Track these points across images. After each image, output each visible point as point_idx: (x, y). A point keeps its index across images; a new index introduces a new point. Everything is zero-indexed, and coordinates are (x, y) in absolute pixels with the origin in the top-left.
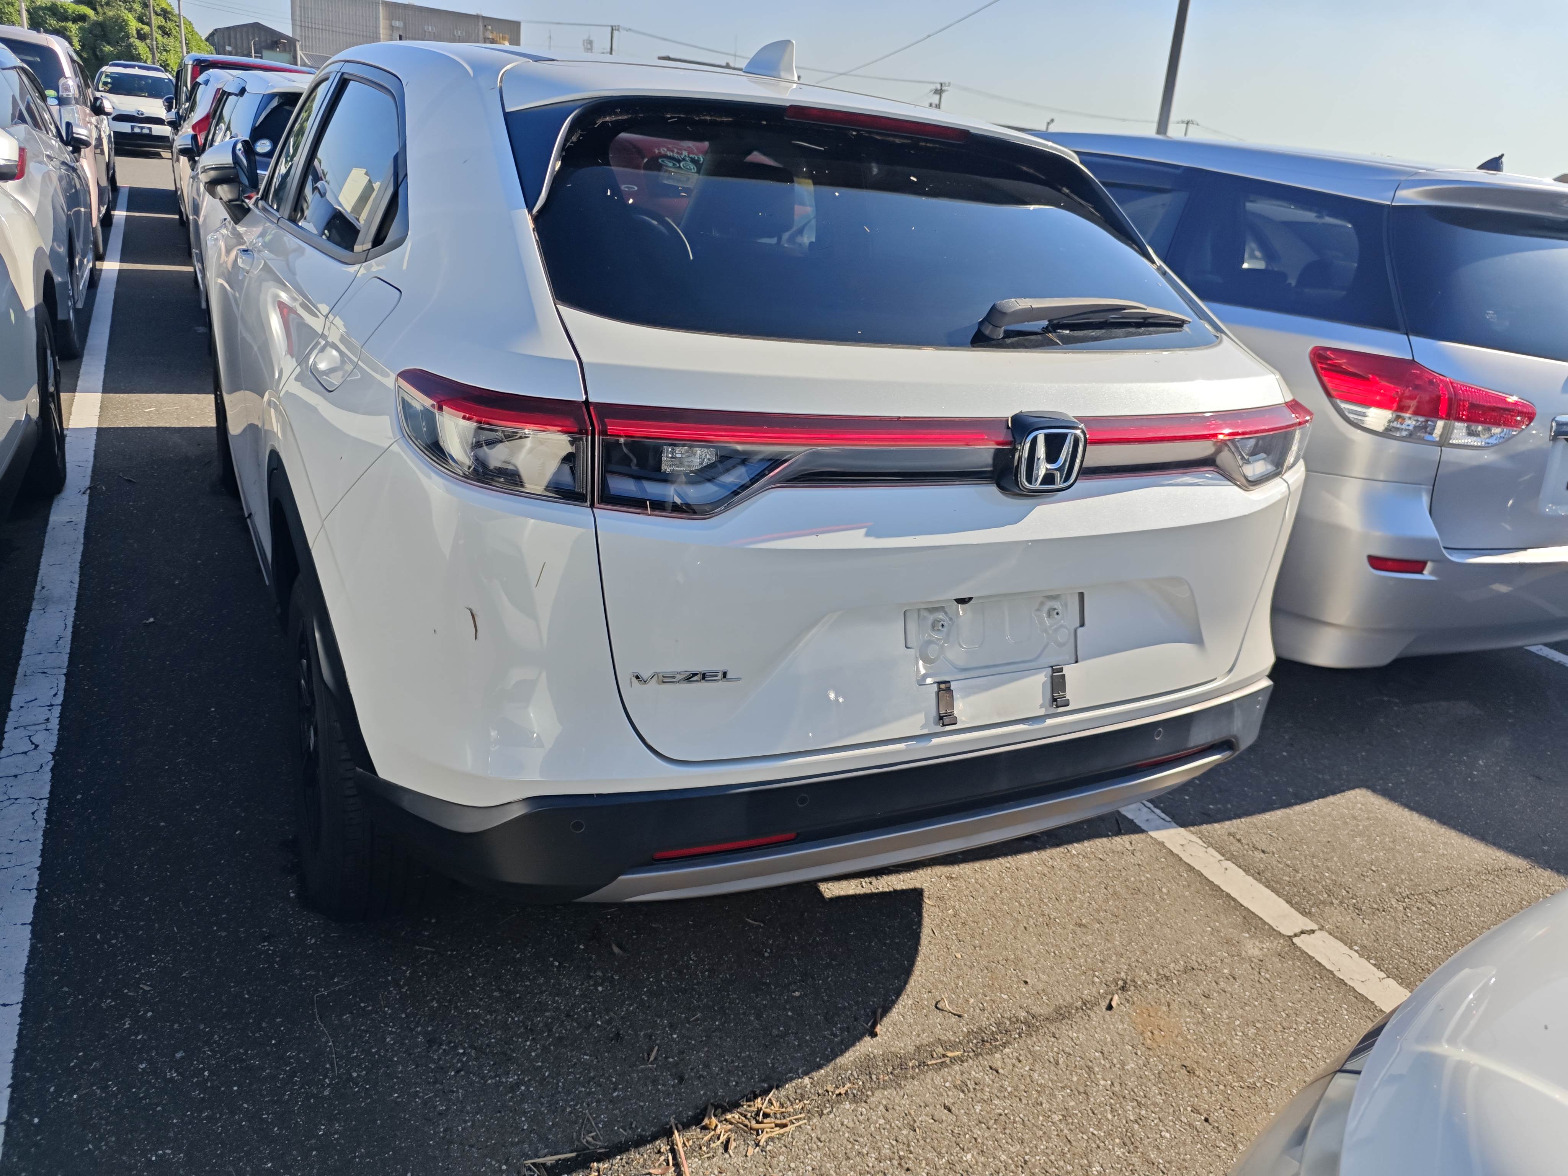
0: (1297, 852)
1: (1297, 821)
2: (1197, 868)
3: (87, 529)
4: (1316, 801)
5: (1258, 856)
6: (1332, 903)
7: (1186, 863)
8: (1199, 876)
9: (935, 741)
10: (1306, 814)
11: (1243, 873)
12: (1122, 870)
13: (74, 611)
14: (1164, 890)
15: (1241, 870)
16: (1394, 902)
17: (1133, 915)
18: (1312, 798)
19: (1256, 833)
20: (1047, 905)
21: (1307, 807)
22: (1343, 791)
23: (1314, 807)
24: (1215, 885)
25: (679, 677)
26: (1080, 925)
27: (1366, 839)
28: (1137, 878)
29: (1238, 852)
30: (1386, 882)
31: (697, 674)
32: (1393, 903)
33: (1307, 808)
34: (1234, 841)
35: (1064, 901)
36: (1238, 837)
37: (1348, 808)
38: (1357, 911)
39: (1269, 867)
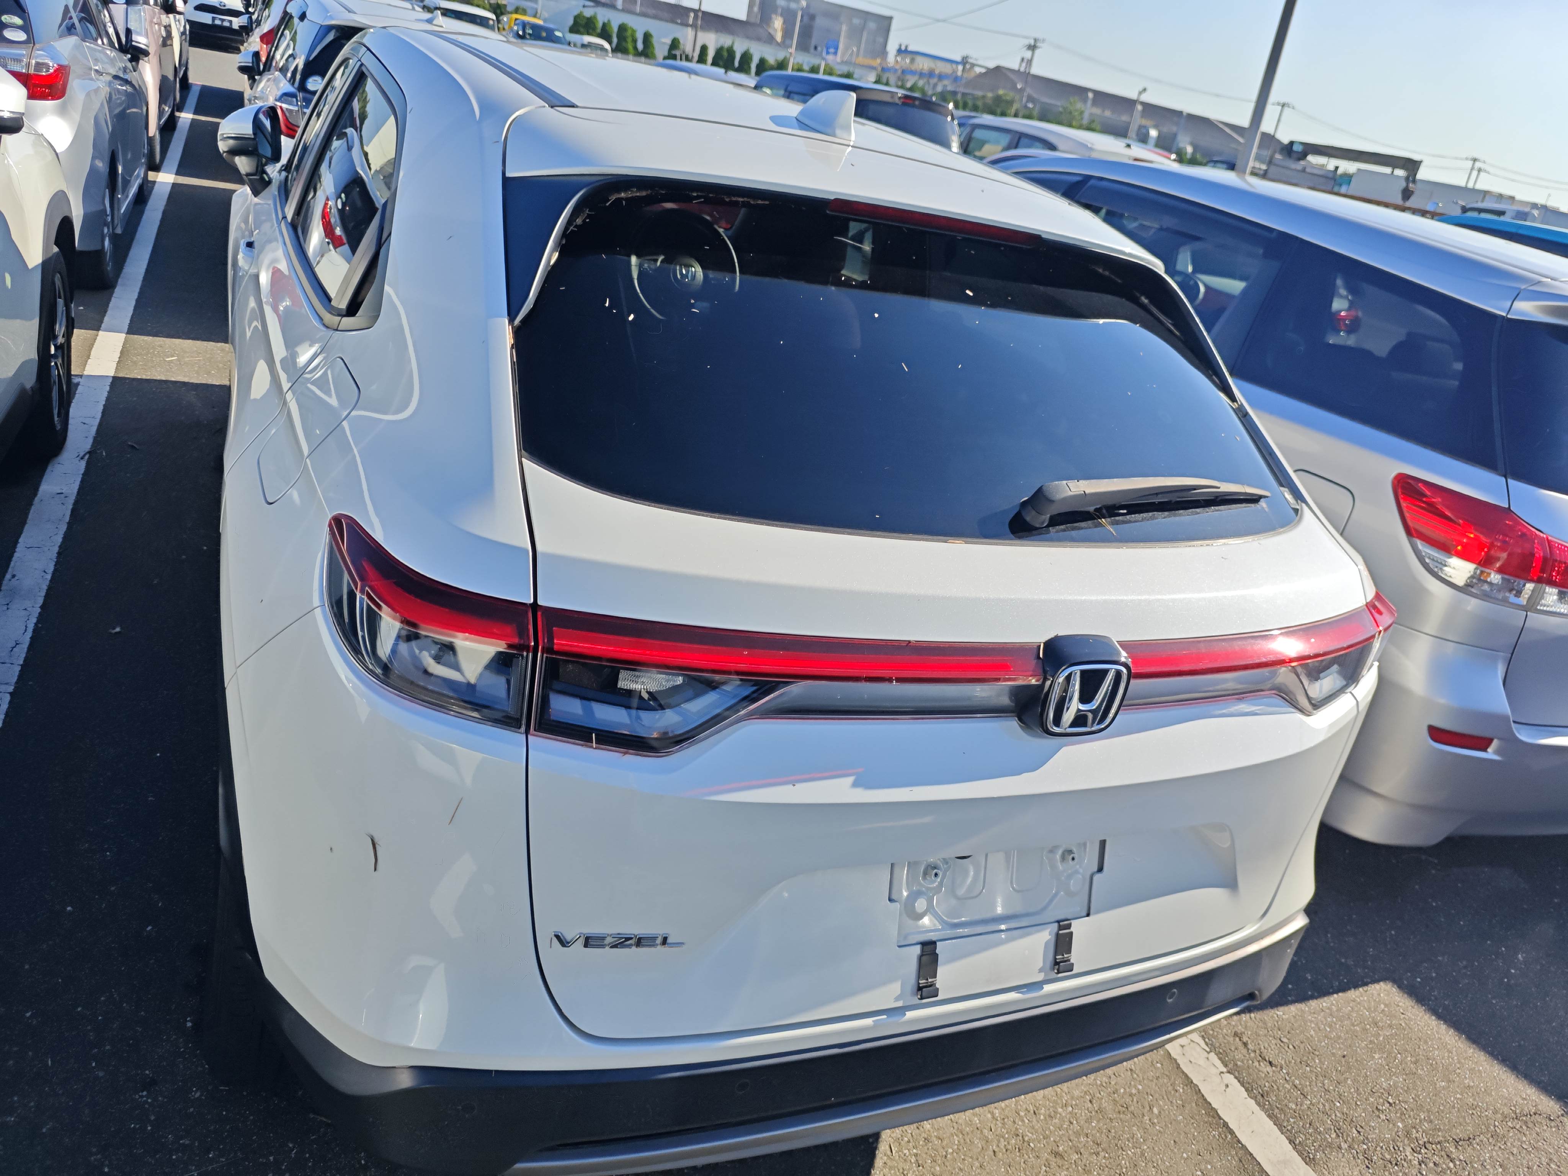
0: (1308, 1069)
1: (1311, 1022)
2: (1195, 1082)
3: (76, 504)
4: (1335, 995)
5: (1265, 1070)
6: (1340, 1148)
7: (1183, 1072)
8: (1196, 1093)
10: (1322, 1014)
11: (1245, 1094)
12: (1113, 1076)
13: (38, 611)
14: (1155, 1110)
15: (1243, 1089)
16: (1408, 1151)
17: (1116, 1145)
18: (1331, 990)
19: (1265, 1036)
20: (1023, 1121)
21: (1325, 1002)
22: (1366, 984)
23: (1333, 1004)
24: (1213, 1109)
25: (608, 941)
26: (1057, 1154)
27: (1385, 1056)
28: (1128, 1090)
29: (1242, 1061)
30: (1403, 1121)
31: (632, 938)
32: (1408, 1154)
33: (1324, 1004)
34: (1240, 1044)
35: (1042, 1117)
36: (1245, 1039)
37: (1369, 1010)
38: (1366, 1161)
39: (1275, 1087)
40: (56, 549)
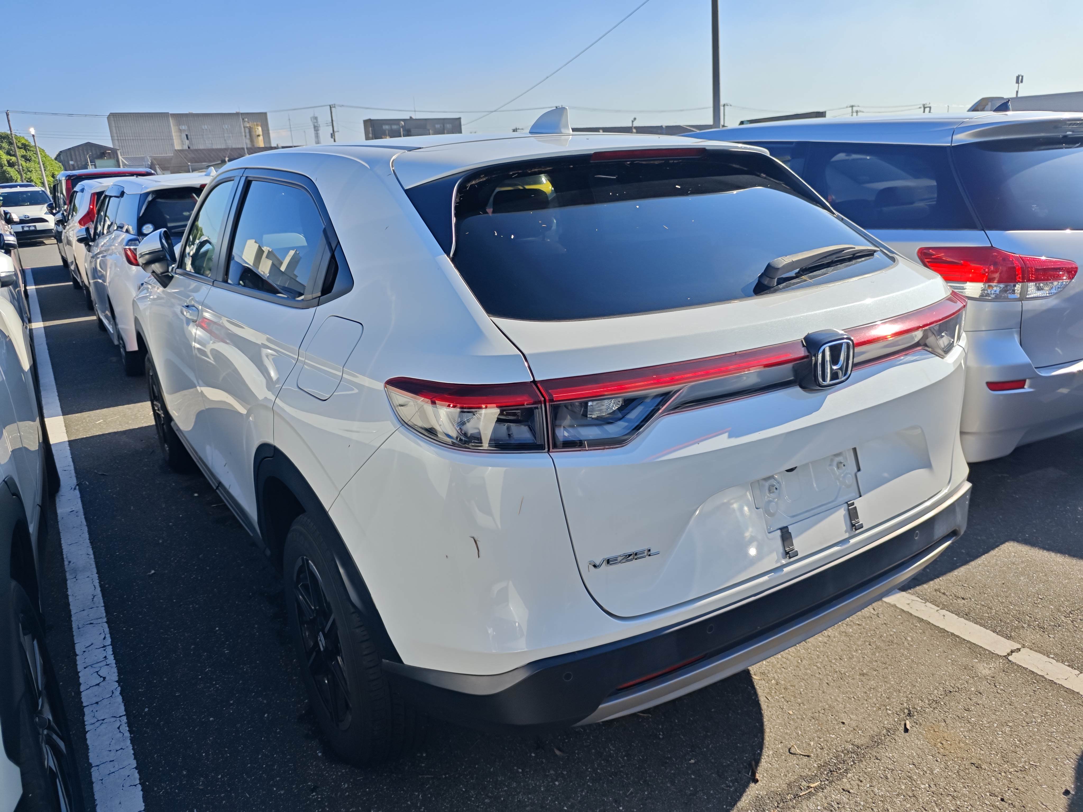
0: (986, 595)
1: (977, 572)
2: (924, 619)
3: (85, 514)
4: (983, 556)
5: (962, 603)
6: (1023, 627)
7: (915, 616)
8: (928, 624)
9: (786, 570)
10: (981, 567)
11: (957, 617)
12: (876, 629)
13: (97, 575)
14: (909, 639)
15: (954, 615)
16: (1063, 618)
17: (895, 661)
18: (980, 554)
19: (954, 586)
20: (836, 664)
21: (979, 561)
22: (998, 546)
23: (984, 561)
24: (941, 629)
25: (619, 559)
26: (863, 675)
27: (1027, 577)
28: (888, 633)
29: (946, 602)
30: (1052, 605)
31: (631, 555)
32: (1063, 619)
33: (979, 562)
34: (941, 594)
35: (846, 660)
36: (942, 591)
37: (1006, 557)
38: (1042, 629)
39: (972, 609)
40: (88, 541)
